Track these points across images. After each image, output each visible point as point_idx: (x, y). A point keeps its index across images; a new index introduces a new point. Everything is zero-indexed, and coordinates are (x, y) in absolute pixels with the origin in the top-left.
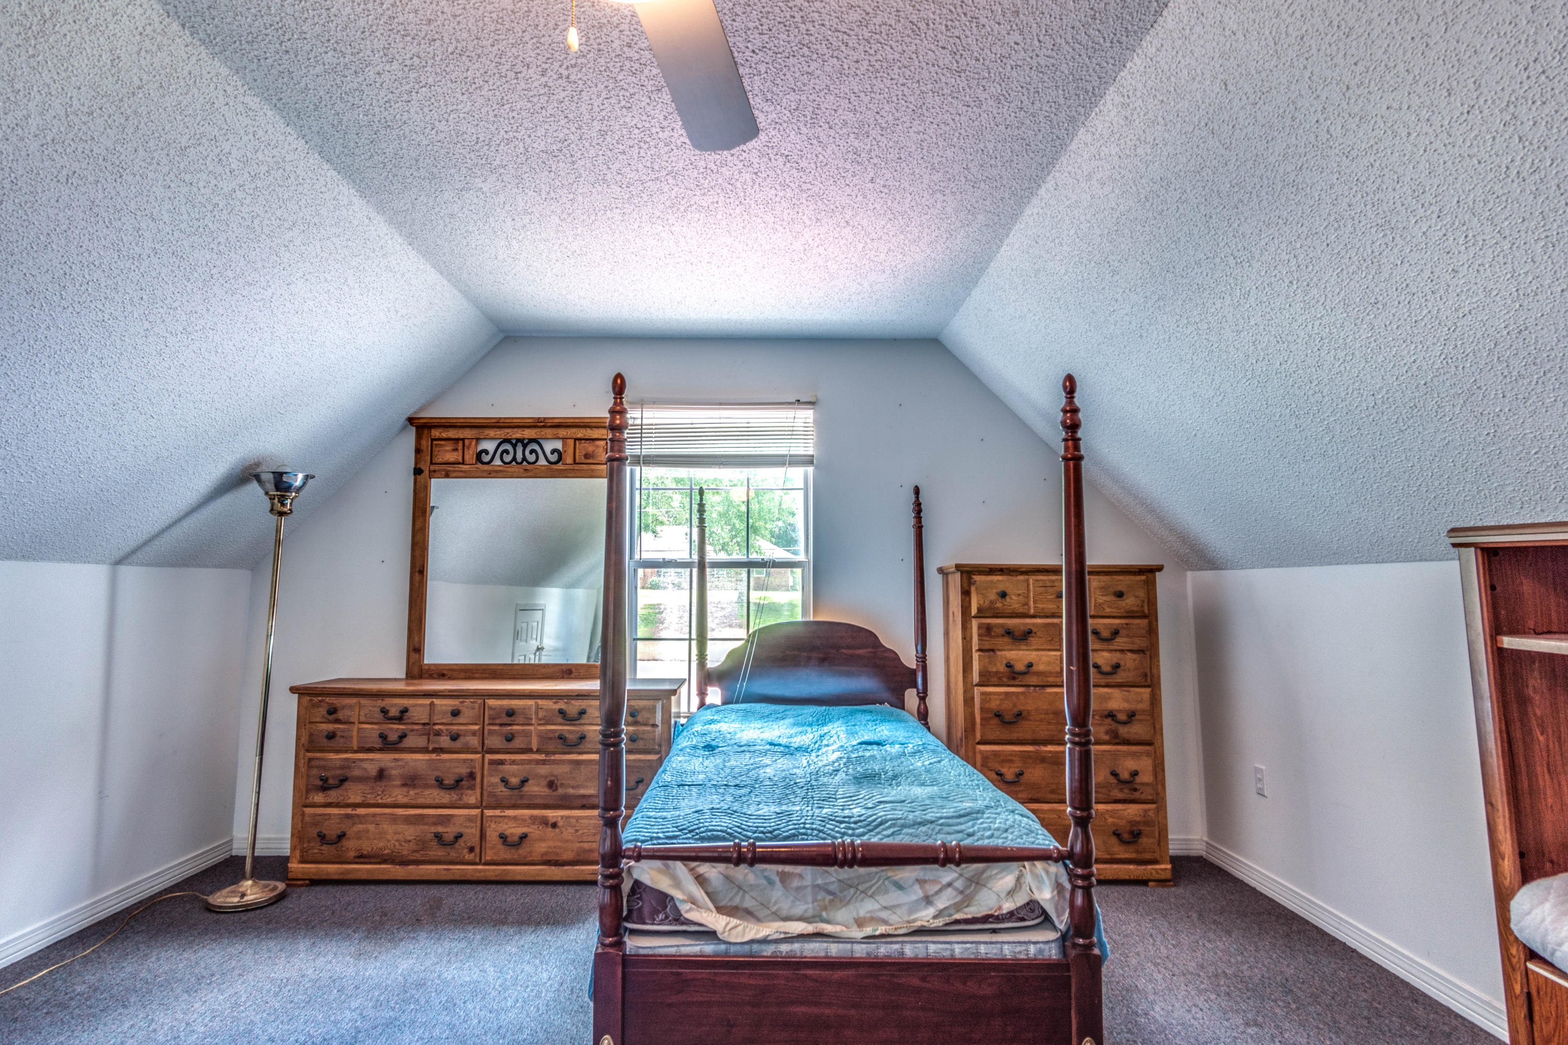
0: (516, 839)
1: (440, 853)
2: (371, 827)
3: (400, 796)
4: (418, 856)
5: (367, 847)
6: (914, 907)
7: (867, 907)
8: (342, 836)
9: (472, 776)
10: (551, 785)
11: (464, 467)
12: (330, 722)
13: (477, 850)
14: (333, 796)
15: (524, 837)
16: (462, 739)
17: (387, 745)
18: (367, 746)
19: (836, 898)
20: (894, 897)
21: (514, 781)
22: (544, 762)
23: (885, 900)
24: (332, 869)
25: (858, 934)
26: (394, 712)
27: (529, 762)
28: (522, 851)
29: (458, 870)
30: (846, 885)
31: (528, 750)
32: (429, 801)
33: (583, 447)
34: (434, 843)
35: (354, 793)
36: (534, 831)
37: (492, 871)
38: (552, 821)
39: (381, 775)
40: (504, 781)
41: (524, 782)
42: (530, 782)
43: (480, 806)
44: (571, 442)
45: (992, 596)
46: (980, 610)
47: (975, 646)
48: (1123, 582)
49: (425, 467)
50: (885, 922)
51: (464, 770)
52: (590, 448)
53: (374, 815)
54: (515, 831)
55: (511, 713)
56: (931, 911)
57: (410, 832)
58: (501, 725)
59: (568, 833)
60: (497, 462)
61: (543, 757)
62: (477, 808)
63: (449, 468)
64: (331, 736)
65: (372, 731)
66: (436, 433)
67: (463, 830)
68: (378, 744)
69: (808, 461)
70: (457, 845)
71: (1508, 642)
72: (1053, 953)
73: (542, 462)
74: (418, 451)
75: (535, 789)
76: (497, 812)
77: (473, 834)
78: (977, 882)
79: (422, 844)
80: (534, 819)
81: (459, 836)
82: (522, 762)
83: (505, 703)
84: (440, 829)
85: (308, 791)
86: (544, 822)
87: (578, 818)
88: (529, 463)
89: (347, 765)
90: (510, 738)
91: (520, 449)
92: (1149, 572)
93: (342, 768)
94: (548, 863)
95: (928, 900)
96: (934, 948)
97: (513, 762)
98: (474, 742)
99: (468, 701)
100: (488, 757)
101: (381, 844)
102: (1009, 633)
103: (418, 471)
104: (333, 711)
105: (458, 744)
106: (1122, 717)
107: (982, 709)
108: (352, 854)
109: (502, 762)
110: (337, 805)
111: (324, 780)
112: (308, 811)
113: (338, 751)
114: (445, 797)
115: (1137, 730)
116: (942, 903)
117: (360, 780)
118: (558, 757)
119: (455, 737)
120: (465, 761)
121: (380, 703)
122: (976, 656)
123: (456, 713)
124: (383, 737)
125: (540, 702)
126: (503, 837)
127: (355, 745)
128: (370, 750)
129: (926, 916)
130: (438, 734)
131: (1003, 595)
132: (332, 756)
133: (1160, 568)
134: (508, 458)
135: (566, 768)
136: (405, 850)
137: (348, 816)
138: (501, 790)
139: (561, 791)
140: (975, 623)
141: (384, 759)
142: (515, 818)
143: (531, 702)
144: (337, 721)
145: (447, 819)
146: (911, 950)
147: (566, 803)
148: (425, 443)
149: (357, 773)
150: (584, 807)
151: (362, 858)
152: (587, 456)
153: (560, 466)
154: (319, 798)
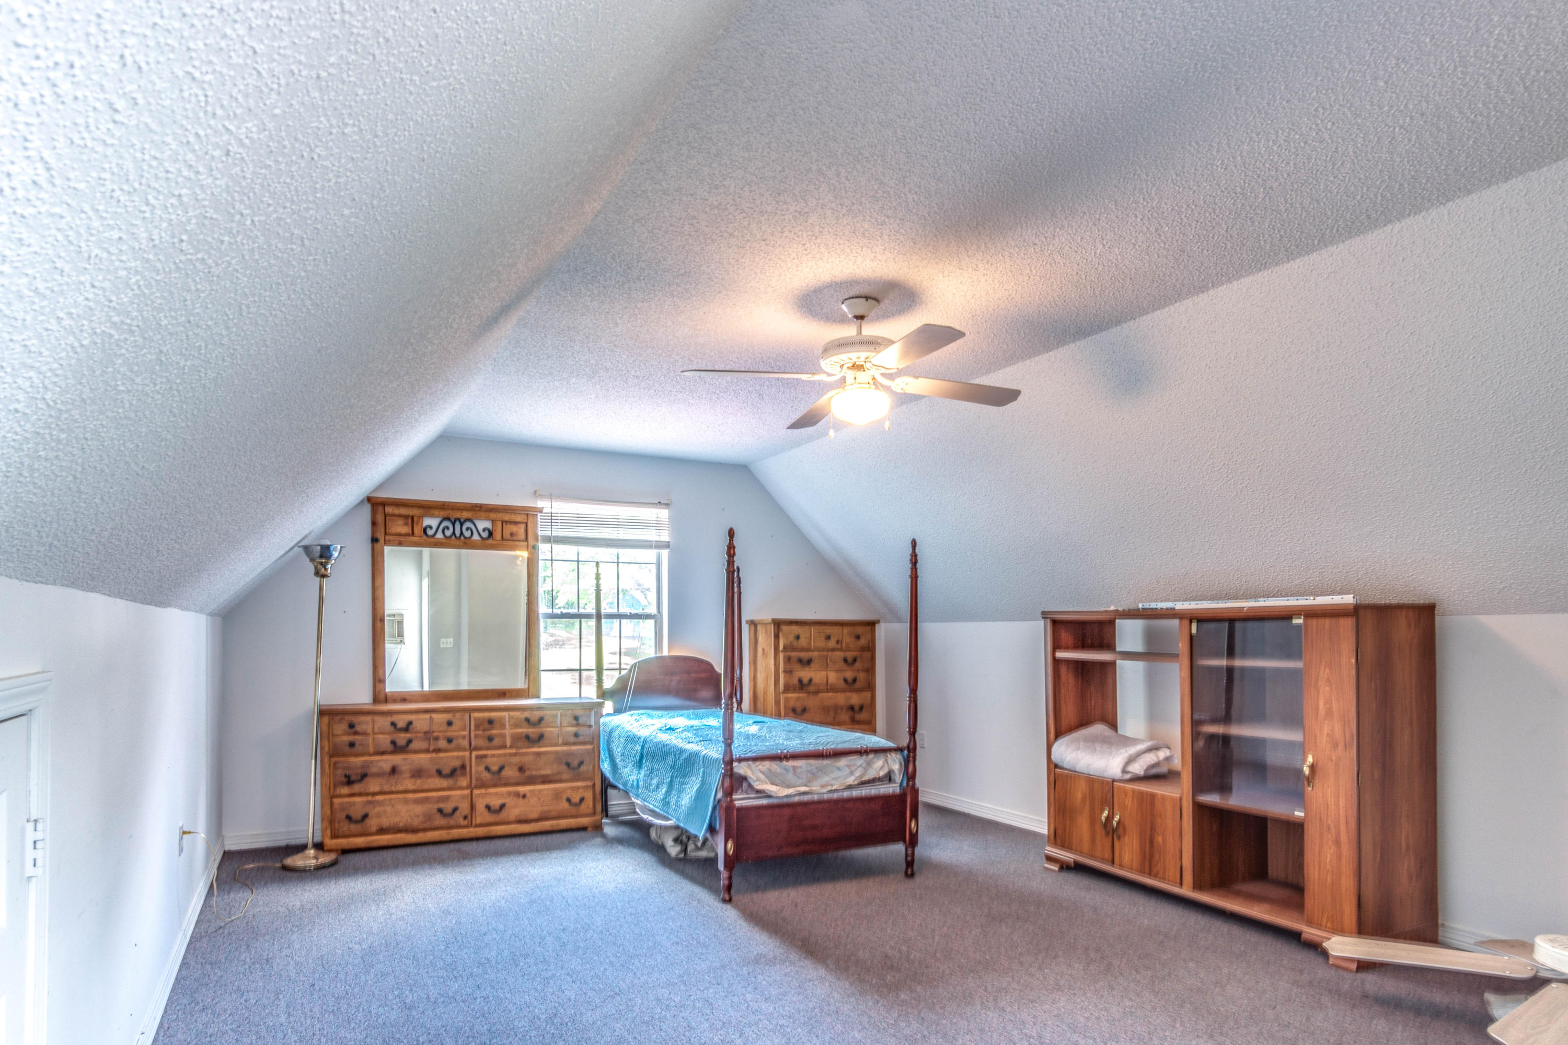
0: (497, 807)
1: (442, 821)
2: (389, 809)
3: (409, 784)
4: (426, 825)
5: (385, 823)
6: (846, 777)
7: (826, 779)
8: (365, 816)
9: (463, 767)
10: (521, 769)
11: (414, 539)
12: (349, 734)
13: (469, 817)
14: (357, 788)
15: (503, 806)
16: (455, 742)
17: (396, 748)
18: (381, 750)
19: (814, 776)
20: (837, 774)
21: (495, 768)
22: (515, 755)
23: (832, 776)
24: (360, 841)
25: (825, 790)
26: (401, 724)
27: (505, 755)
28: (503, 815)
29: (456, 833)
30: (819, 769)
31: (504, 746)
32: (432, 786)
33: (509, 529)
34: (438, 816)
35: (373, 785)
36: (509, 801)
37: (481, 831)
38: (522, 794)
39: (394, 770)
40: (487, 769)
41: (501, 768)
42: (506, 768)
43: (470, 787)
44: (499, 524)
45: (791, 638)
46: (785, 648)
47: (781, 670)
48: (860, 630)
49: (380, 536)
50: (832, 785)
51: (457, 764)
52: (514, 528)
53: (390, 800)
54: (496, 803)
55: (491, 722)
56: (853, 778)
57: (419, 809)
58: (484, 730)
59: (533, 801)
60: (439, 535)
61: (513, 751)
62: (467, 788)
63: (402, 539)
64: (352, 745)
65: (384, 741)
66: (389, 510)
67: (457, 805)
68: (389, 747)
69: (667, 545)
70: (455, 816)
71: (1060, 655)
72: (898, 790)
73: (476, 537)
74: (374, 524)
75: (509, 773)
76: (483, 791)
77: (464, 807)
78: (869, 764)
79: (429, 817)
80: (509, 794)
81: (455, 810)
82: (500, 756)
83: (487, 715)
84: (441, 805)
85: (335, 786)
86: (517, 795)
87: (540, 791)
88: (465, 538)
89: (365, 765)
90: (490, 739)
91: (458, 525)
92: (872, 624)
93: (363, 767)
94: (520, 822)
95: (852, 773)
96: (855, 793)
97: (493, 756)
98: (465, 743)
99: (458, 715)
100: (474, 754)
101: (397, 820)
102: (800, 661)
103: (374, 540)
104: (351, 726)
105: (453, 745)
106: (857, 708)
107: (785, 707)
108: (374, 829)
109: (485, 756)
110: (360, 794)
111: (347, 776)
112: (336, 801)
113: (357, 755)
114: (444, 783)
115: (863, 716)
116: (857, 774)
117: (379, 775)
118: (524, 750)
119: (450, 741)
120: (458, 757)
121: (390, 719)
122: (782, 675)
123: (450, 723)
124: (393, 743)
125: (512, 713)
126: (488, 807)
127: (372, 750)
128: (383, 753)
129: (851, 780)
130: (436, 739)
131: (798, 637)
132: (353, 759)
133: (878, 622)
134: (448, 533)
135: (531, 758)
136: (416, 822)
137: (369, 802)
138: (486, 776)
139: (527, 773)
140: (781, 656)
141: (397, 759)
142: (496, 794)
143: (506, 714)
144: (356, 733)
145: (446, 799)
146: (846, 794)
147: (531, 781)
148: (380, 518)
149: (374, 770)
150: (544, 782)
151: (382, 831)
152: (512, 534)
153: (490, 541)
154: (345, 790)
